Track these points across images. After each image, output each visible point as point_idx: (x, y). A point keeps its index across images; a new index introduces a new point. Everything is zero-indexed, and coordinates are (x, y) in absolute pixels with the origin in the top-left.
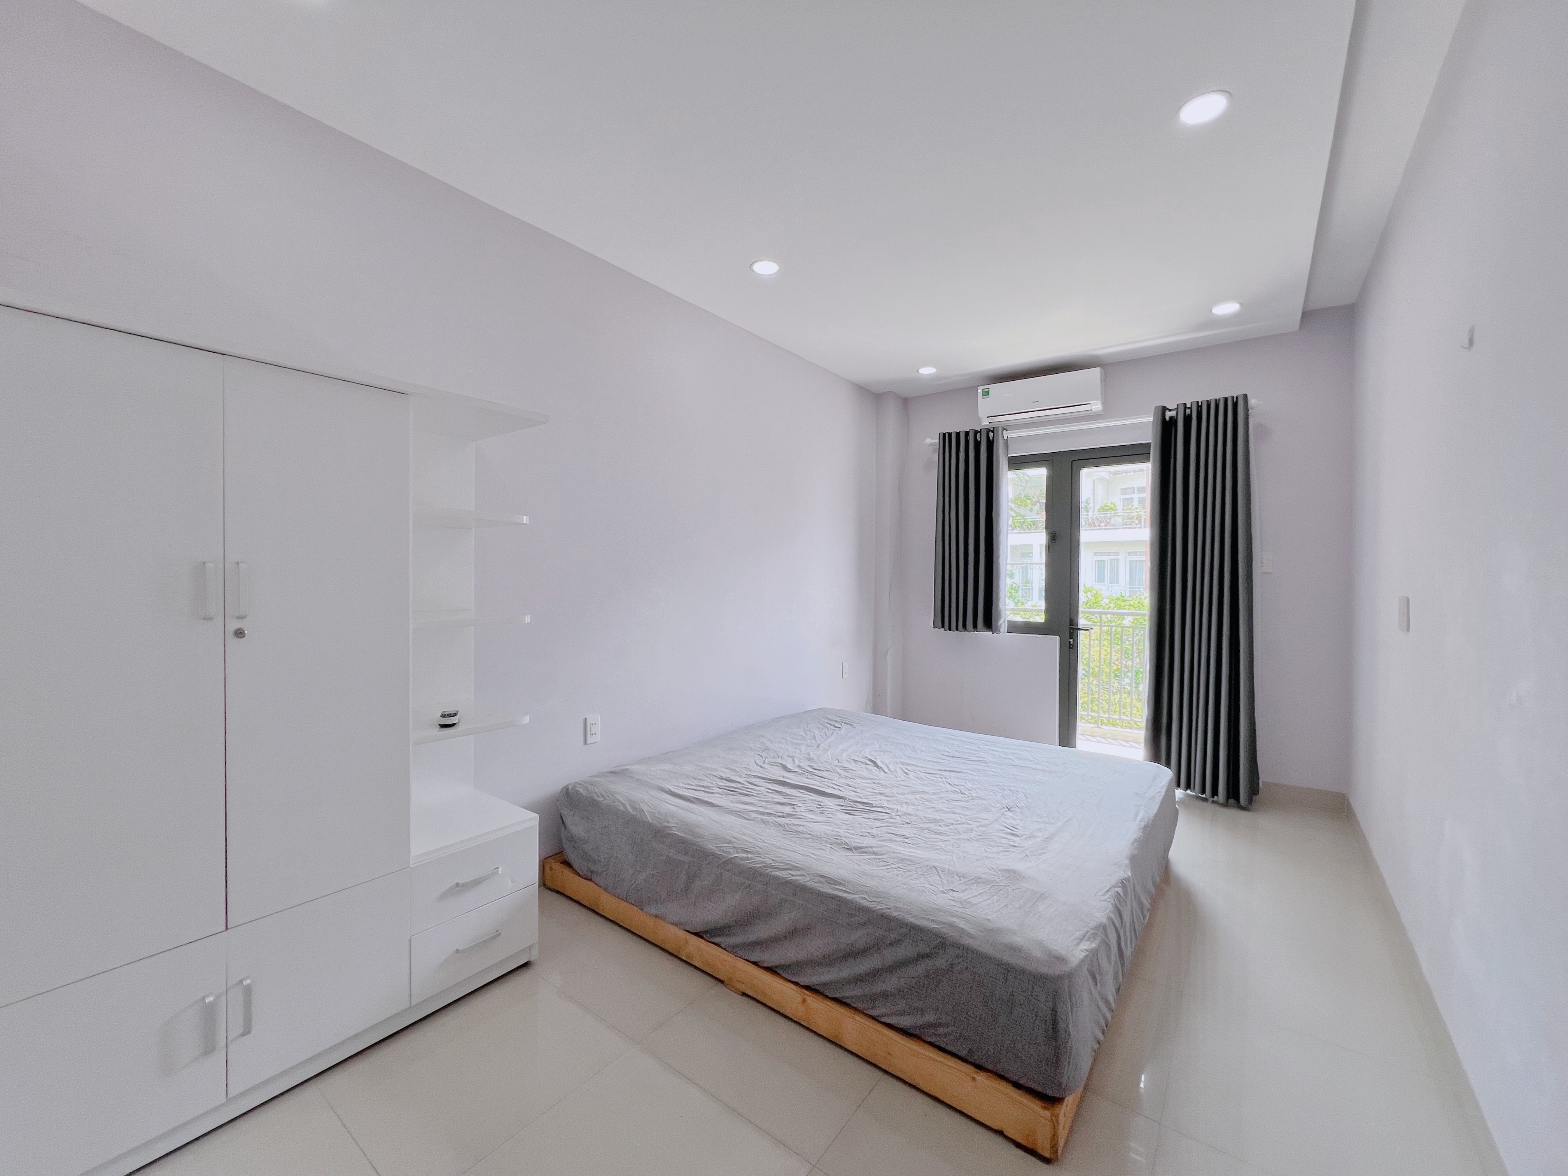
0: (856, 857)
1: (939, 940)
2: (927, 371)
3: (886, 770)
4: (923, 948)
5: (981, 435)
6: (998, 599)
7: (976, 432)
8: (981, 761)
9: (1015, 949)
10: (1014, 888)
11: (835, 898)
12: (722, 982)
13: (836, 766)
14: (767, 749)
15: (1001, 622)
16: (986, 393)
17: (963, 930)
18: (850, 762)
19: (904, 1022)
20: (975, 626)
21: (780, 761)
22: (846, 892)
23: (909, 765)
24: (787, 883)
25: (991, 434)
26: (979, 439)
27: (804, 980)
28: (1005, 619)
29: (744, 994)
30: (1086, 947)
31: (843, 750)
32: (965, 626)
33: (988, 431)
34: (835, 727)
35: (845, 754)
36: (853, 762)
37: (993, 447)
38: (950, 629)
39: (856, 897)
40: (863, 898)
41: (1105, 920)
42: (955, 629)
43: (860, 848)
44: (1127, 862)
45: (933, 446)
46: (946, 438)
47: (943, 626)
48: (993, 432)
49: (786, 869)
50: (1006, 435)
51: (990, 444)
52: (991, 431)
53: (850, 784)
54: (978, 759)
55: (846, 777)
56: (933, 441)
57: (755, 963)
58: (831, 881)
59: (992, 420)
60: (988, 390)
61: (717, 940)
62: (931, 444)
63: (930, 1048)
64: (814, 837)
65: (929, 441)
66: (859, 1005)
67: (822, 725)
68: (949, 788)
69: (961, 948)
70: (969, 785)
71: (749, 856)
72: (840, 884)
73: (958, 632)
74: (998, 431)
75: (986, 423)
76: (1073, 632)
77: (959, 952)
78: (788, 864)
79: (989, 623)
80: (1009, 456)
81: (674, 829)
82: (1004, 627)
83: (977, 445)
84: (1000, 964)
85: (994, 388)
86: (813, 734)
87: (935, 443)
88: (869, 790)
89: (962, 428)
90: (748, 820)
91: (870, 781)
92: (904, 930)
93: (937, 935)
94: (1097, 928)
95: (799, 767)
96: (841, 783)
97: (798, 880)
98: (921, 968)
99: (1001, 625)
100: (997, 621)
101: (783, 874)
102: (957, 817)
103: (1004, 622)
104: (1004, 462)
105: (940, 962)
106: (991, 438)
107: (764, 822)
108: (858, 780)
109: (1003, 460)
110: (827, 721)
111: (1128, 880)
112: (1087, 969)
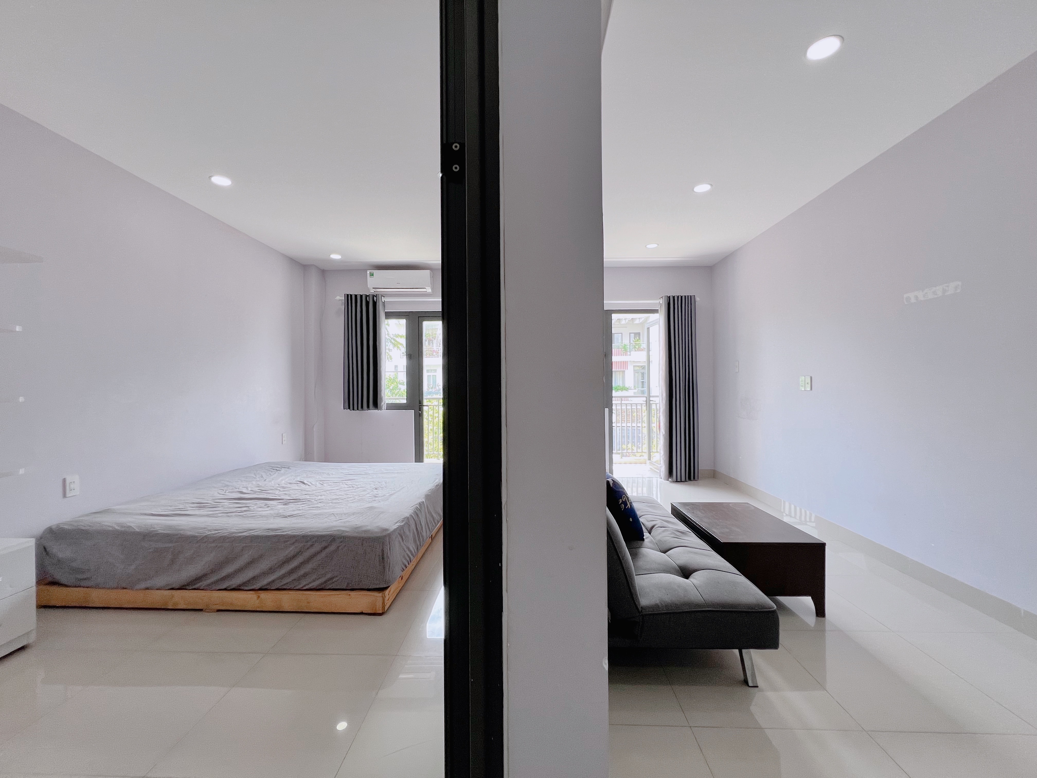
0: (289, 519)
1: (332, 538)
2: (336, 257)
3: (310, 485)
4: (324, 544)
5: (369, 298)
6: (381, 391)
7: (366, 296)
8: (367, 474)
9: (365, 531)
10: (370, 512)
11: (276, 536)
12: (201, 610)
13: (278, 487)
14: (227, 486)
15: (383, 404)
16: (372, 275)
17: (343, 531)
18: (287, 484)
19: (314, 585)
20: (368, 407)
21: (237, 490)
22: (283, 532)
23: (324, 481)
24: (246, 537)
25: (375, 298)
26: (368, 300)
27: (257, 586)
28: (385, 402)
29: (219, 611)
30: (398, 525)
31: (282, 480)
32: (362, 407)
33: (374, 296)
34: (277, 470)
35: (283, 481)
36: (289, 484)
37: (376, 306)
38: (353, 409)
39: (289, 533)
40: (292, 532)
41: (408, 516)
42: (356, 409)
43: (292, 515)
44: (424, 496)
45: (341, 301)
46: (349, 297)
47: (349, 408)
48: (376, 297)
49: (246, 531)
50: (383, 299)
51: (375, 304)
52: (375, 296)
53: (287, 493)
54: (365, 473)
55: (284, 491)
56: (341, 298)
57: (225, 589)
58: (273, 530)
59: (376, 290)
60: (373, 273)
61: (196, 586)
62: (340, 300)
63: (330, 591)
64: (262, 516)
65: (338, 298)
66: (292, 586)
67: (267, 470)
68: (346, 486)
69: (342, 538)
70: (357, 484)
71: (219, 531)
72: (279, 530)
73: (359, 411)
74: (379, 297)
75: (372, 291)
76: (421, 408)
77: (342, 540)
78: (246, 529)
79: (376, 405)
80: (385, 311)
81: (159, 531)
82: (384, 407)
83: (367, 303)
84: (359, 538)
85: (376, 272)
86: (261, 475)
87: (342, 299)
88: (299, 494)
89: (359, 292)
90: (217, 517)
91: (300, 490)
92: (314, 540)
93: (331, 536)
94: (404, 518)
95: (251, 491)
96: (280, 494)
97: (253, 534)
98: (323, 554)
99: (383, 405)
100: (381, 404)
101: (244, 534)
102: (349, 496)
103: (385, 404)
104: (383, 314)
105: (333, 548)
106: (375, 300)
107: (228, 516)
108: (291, 491)
109: (382, 314)
110: (271, 468)
111: (423, 502)
112: (398, 533)
